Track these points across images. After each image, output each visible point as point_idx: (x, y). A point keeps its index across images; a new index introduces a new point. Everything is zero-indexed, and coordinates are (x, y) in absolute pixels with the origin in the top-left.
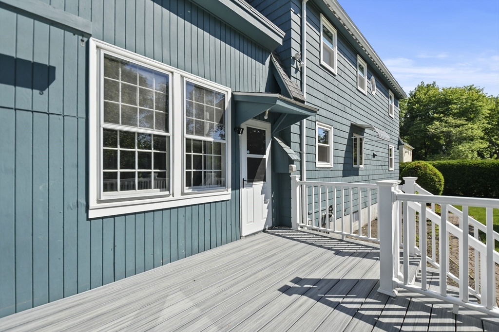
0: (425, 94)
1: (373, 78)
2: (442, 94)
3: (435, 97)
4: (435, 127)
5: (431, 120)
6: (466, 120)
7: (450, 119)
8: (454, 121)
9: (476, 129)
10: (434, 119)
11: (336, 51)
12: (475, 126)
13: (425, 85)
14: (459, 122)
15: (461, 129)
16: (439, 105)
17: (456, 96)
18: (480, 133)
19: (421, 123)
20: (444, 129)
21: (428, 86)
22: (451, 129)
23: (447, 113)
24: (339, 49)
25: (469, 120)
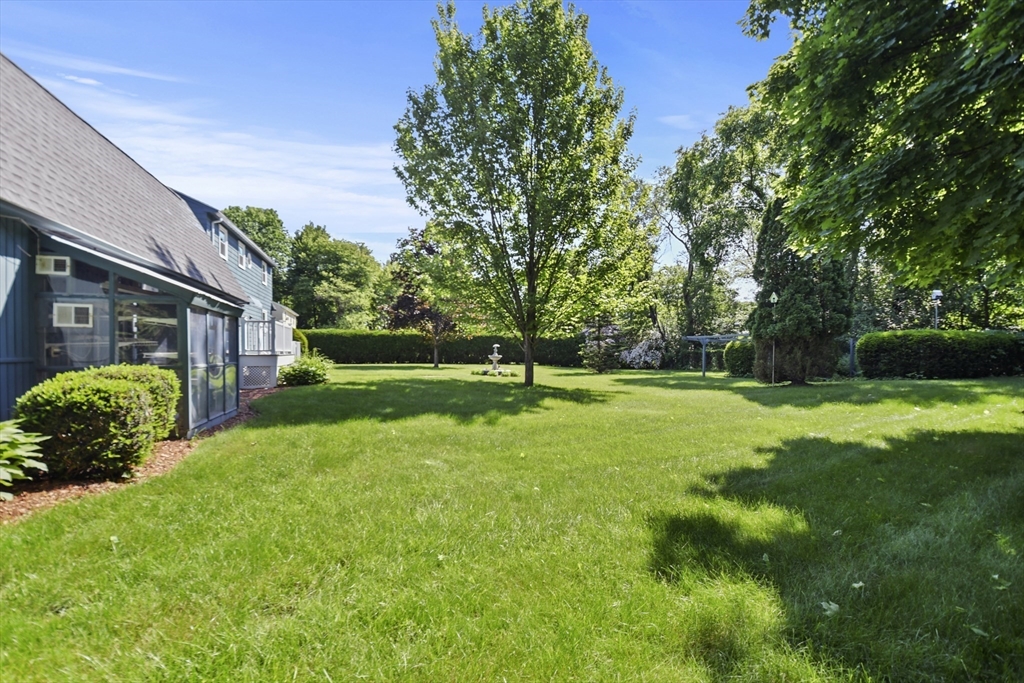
0: (314, 240)
1: (249, 255)
2: (332, 247)
3: (325, 247)
4: (322, 290)
5: (319, 279)
6: (355, 286)
7: (339, 281)
8: (342, 285)
9: (363, 298)
10: (323, 278)
11: (226, 244)
12: (363, 295)
13: (315, 226)
14: (348, 287)
15: (348, 296)
16: (328, 261)
17: (347, 253)
18: (366, 303)
19: (309, 281)
20: (333, 294)
21: (319, 228)
22: (340, 295)
23: (336, 272)
24: (230, 243)
25: (359, 285)
